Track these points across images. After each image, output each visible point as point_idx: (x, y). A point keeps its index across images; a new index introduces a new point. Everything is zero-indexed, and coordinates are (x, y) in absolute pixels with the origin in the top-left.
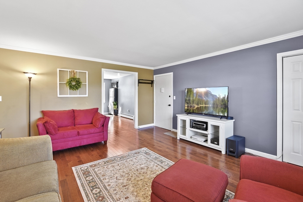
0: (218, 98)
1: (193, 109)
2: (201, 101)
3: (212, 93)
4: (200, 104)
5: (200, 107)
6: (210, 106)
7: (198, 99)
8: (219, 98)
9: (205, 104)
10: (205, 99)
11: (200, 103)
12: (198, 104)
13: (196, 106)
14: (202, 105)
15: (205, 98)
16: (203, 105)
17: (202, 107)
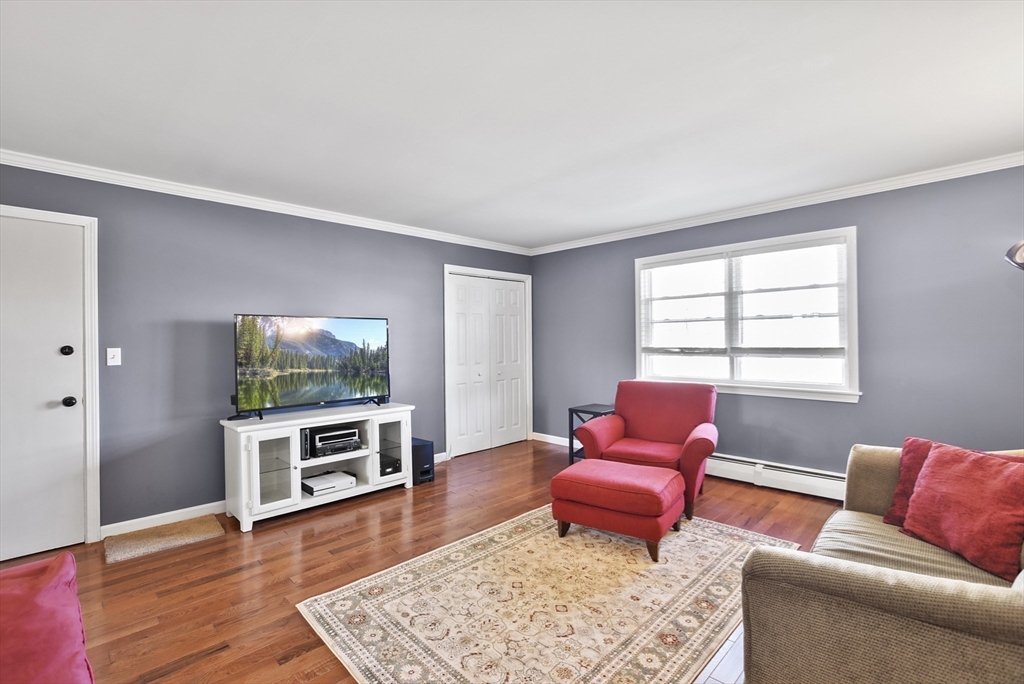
0: (358, 351)
1: (262, 381)
2: (292, 360)
3: (337, 338)
4: (292, 367)
5: (292, 375)
6: (330, 371)
7: (282, 353)
8: (361, 350)
9: (311, 368)
10: (308, 352)
11: (292, 364)
12: (281, 367)
13: (275, 373)
14: (296, 371)
15: (310, 350)
16: (302, 371)
17: (299, 374)
